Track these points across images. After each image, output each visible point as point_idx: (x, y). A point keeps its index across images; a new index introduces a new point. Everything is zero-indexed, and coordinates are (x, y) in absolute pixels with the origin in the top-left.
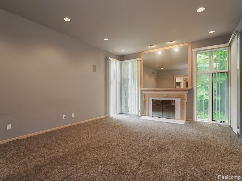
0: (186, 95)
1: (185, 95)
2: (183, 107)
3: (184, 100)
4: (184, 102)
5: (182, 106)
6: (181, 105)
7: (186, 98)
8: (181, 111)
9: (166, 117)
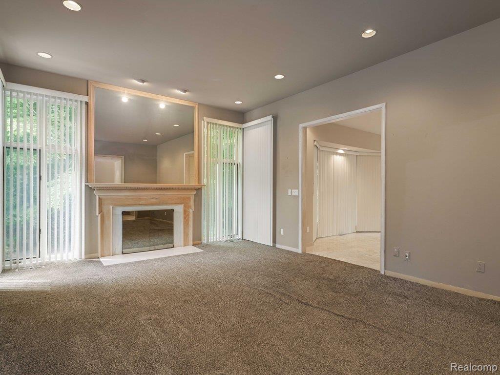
0: (192, 198)
1: (190, 198)
2: (187, 220)
3: (190, 207)
4: (189, 212)
5: (185, 220)
6: (185, 218)
7: (192, 203)
8: (184, 228)
9: (157, 247)
